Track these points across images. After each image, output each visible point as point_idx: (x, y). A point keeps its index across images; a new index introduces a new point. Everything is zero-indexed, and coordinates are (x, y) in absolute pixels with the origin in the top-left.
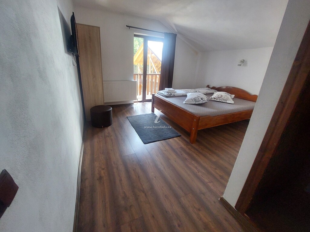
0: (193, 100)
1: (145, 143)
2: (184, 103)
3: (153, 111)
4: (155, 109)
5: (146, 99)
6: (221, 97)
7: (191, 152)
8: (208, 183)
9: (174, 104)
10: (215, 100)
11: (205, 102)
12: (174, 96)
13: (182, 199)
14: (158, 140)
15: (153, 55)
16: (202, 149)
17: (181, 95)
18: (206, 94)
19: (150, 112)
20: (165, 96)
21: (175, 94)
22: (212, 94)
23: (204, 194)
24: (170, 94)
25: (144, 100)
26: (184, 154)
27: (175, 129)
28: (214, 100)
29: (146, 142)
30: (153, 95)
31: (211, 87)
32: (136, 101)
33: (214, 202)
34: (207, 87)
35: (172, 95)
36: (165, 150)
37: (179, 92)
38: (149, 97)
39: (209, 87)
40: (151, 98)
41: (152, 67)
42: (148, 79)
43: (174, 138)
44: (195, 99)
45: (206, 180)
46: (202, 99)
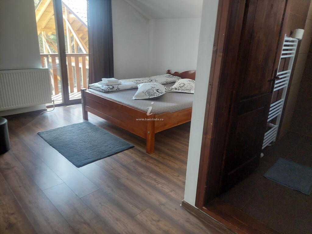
0: (146, 93)
1: (79, 166)
2: (134, 98)
3: (86, 117)
4: (89, 113)
5: (70, 99)
6: (184, 86)
7: (148, 164)
8: (169, 192)
9: (119, 102)
10: (177, 91)
11: (161, 94)
12: (118, 91)
13: (138, 216)
14: (99, 158)
15: (72, 16)
16: (162, 157)
17: (129, 87)
18: (166, 84)
19: (82, 120)
20: (103, 91)
21: (120, 87)
22: (174, 83)
23: (164, 205)
24: (111, 87)
25: (67, 102)
26: (140, 168)
27: (125, 139)
28: (175, 91)
29: (79, 164)
30: (83, 92)
31: (173, 72)
32: (52, 104)
33: (176, 209)
34: (167, 73)
35: (114, 89)
36: (112, 169)
37: (126, 83)
38: (75, 95)
39: (170, 73)
40: (81, 98)
41: (72, 38)
42: (70, 64)
43: (125, 151)
44: (148, 92)
45: (167, 191)
46: (157, 90)
